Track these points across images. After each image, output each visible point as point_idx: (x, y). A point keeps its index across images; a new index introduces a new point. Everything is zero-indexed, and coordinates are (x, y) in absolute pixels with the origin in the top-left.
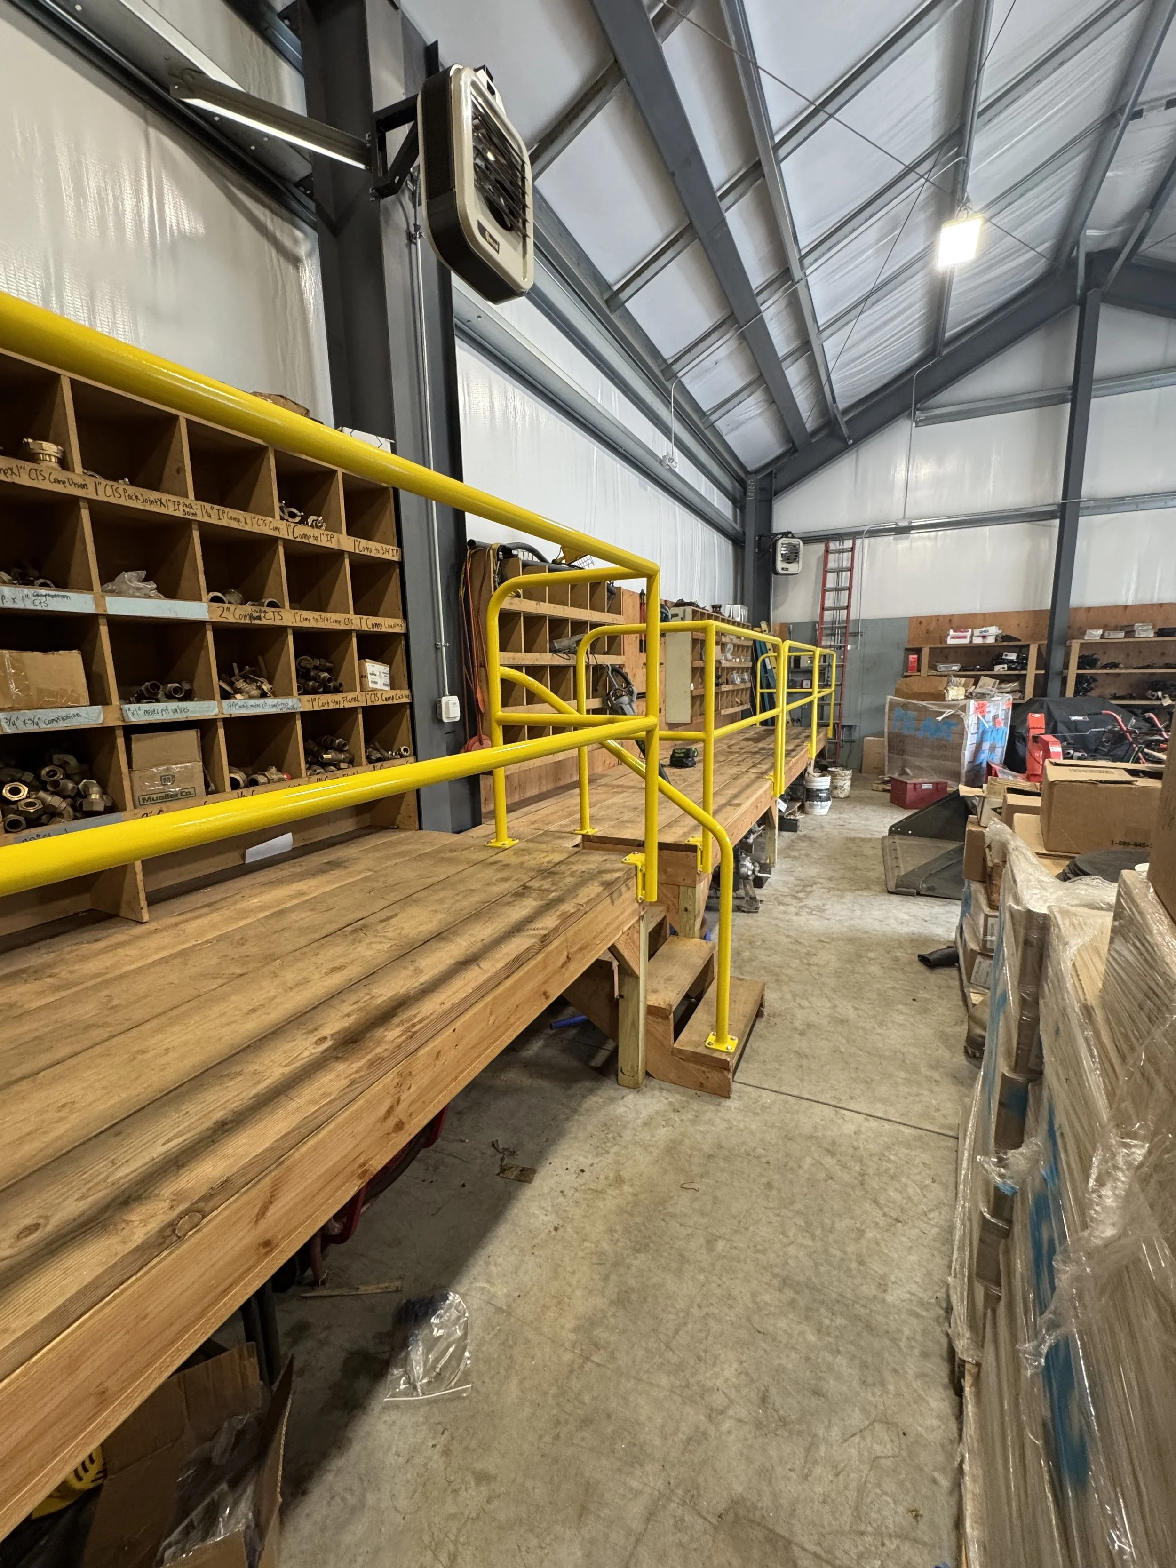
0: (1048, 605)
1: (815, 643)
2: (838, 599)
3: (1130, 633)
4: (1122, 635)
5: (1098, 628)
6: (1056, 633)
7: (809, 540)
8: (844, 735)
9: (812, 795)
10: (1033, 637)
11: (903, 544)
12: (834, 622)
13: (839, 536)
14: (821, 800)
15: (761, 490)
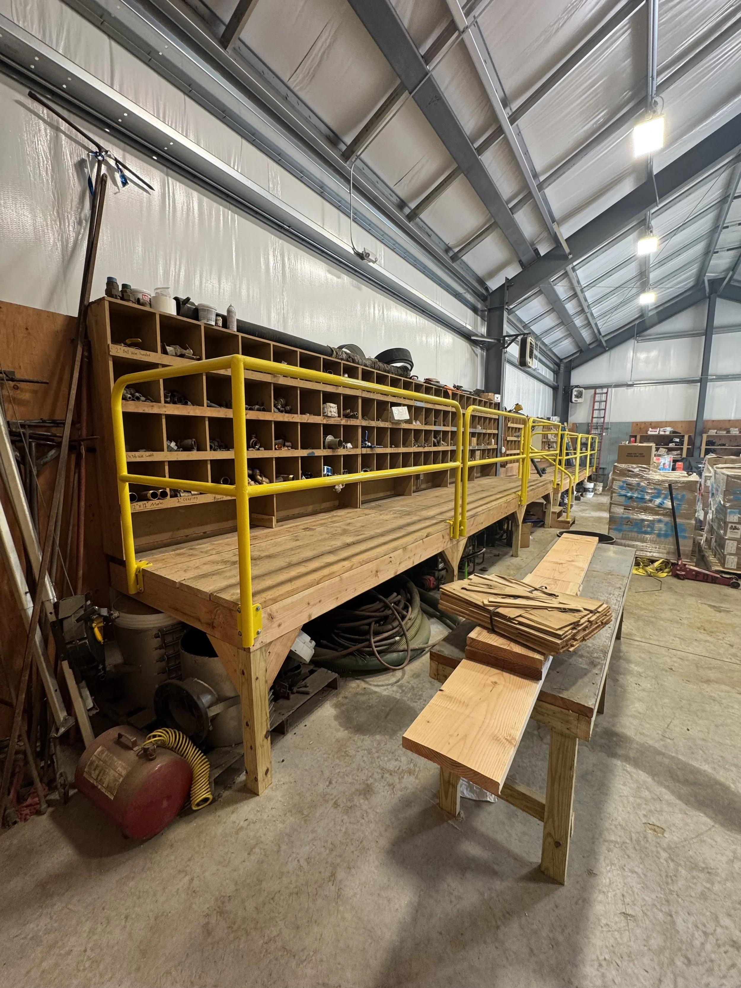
0: (695, 419)
1: (588, 432)
2: (600, 413)
3: (728, 432)
4: (725, 432)
5: (714, 429)
6: (697, 431)
7: (586, 388)
8: (600, 472)
9: (586, 490)
10: (687, 432)
11: (630, 390)
12: (597, 423)
13: (601, 387)
14: (589, 491)
15: (566, 367)
